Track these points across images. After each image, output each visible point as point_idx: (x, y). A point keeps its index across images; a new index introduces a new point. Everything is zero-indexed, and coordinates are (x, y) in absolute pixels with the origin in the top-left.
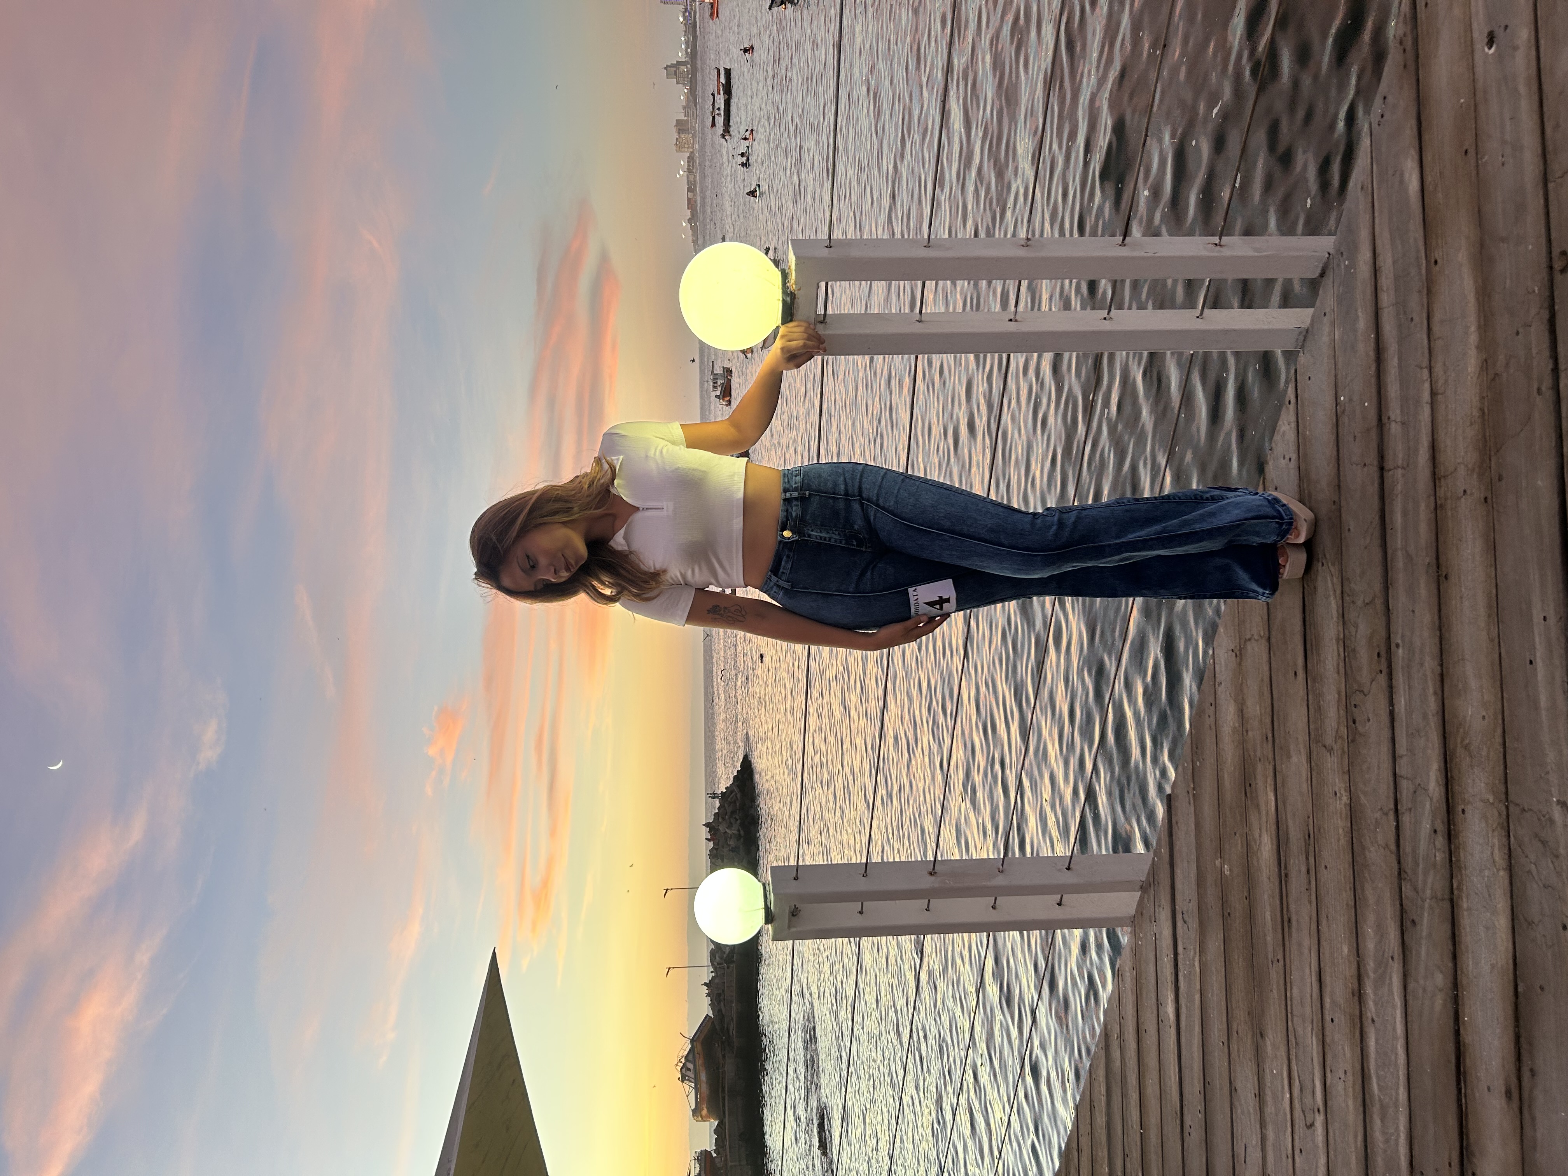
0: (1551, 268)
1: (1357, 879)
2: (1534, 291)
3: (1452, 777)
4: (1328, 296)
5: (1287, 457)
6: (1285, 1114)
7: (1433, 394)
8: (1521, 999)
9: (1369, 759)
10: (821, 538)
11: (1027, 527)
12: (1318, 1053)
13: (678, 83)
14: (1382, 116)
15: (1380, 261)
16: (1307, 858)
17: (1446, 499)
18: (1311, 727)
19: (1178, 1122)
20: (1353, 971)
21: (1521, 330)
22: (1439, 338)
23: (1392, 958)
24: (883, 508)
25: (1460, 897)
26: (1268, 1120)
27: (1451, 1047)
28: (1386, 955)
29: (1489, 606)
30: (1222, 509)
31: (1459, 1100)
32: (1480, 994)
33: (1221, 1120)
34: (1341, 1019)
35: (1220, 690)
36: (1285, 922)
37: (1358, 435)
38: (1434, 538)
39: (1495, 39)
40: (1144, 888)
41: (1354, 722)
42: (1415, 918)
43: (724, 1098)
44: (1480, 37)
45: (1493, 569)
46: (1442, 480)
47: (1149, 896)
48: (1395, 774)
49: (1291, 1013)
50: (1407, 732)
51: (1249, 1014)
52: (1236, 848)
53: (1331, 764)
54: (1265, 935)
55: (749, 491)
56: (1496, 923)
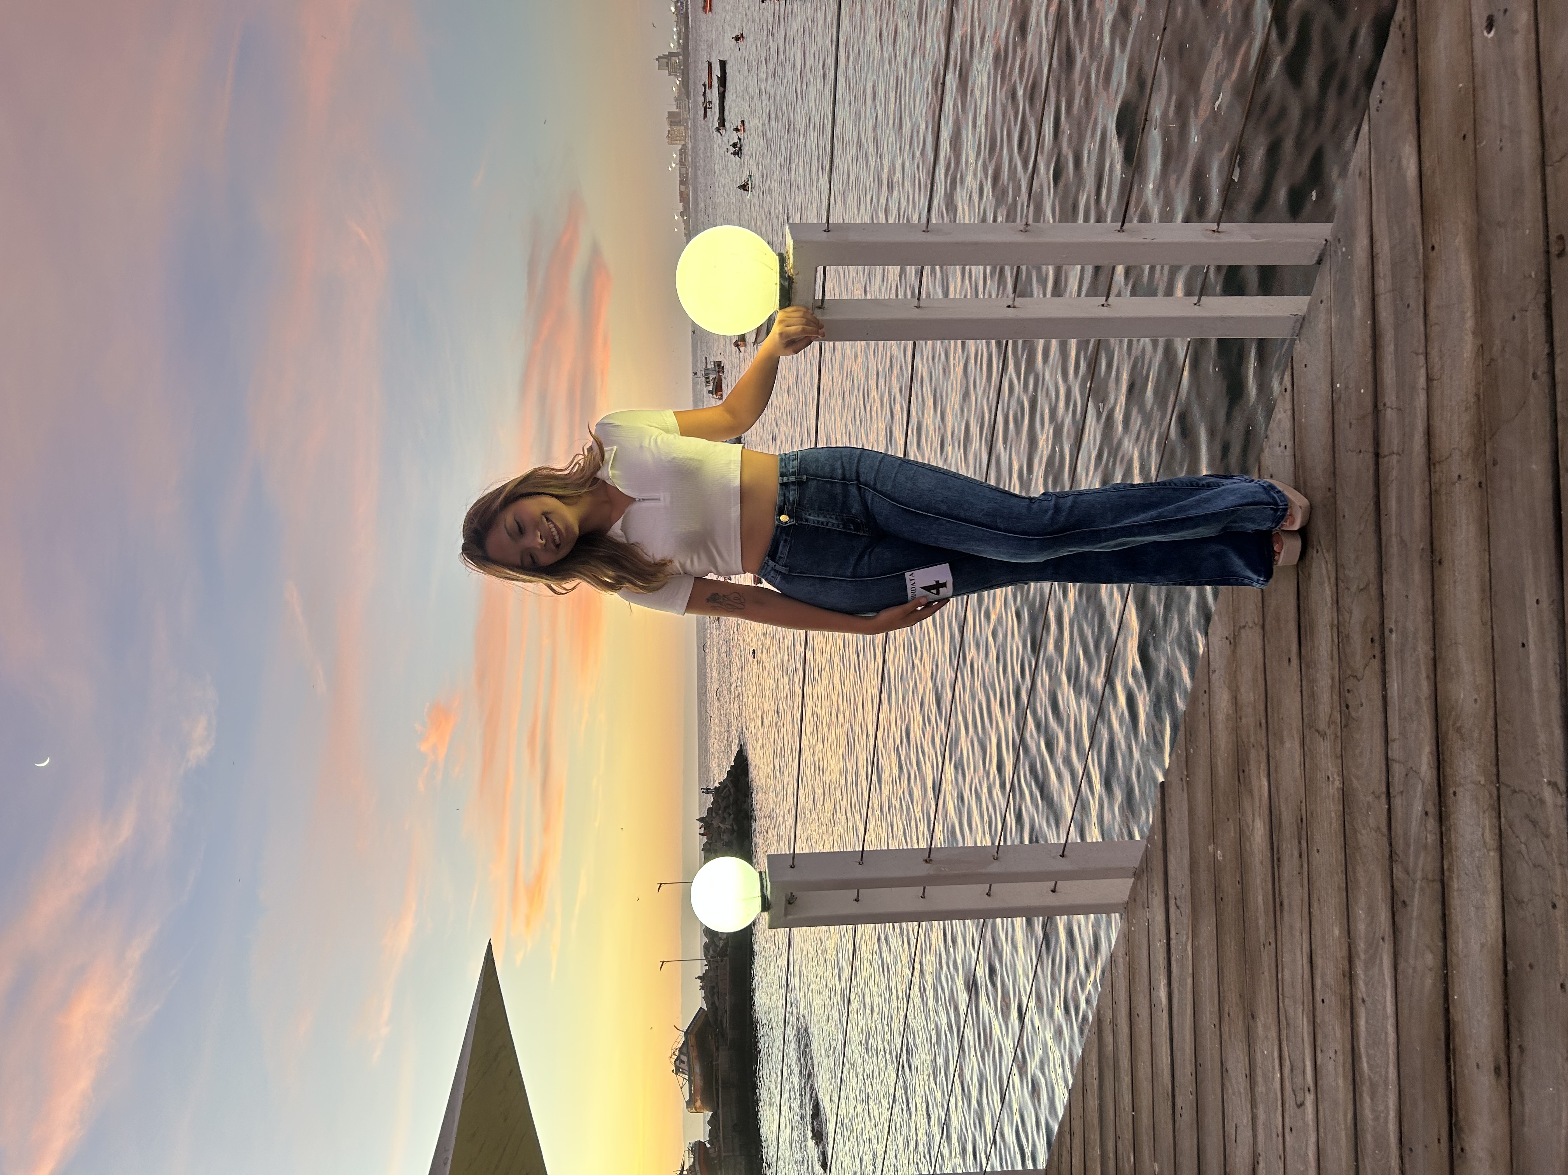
0: (1548, 252)
1: (1348, 861)
2: (1531, 276)
3: (1444, 760)
4: (1325, 285)
5: (1283, 445)
6: (1276, 1094)
7: (1429, 379)
8: (1510, 976)
9: (1362, 744)
10: (818, 522)
11: (1024, 511)
12: (1309, 1033)
13: (670, 74)
14: (1381, 102)
15: (1377, 246)
16: (1300, 843)
17: (1440, 485)
18: (1305, 713)
19: (1170, 1103)
20: (1345, 953)
21: (1517, 315)
22: (1436, 324)
23: (1383, 939)
24: (880, 492)
25: (1451, 878)
26: (1259, 1100)
27: (1441, 1024)
28: (1377, 935)
29: (1483, 591)
30: (1219, 494)
31: (1448, 1078)
32: (1470, 973)
33: (1212, 1100)
34: (1332, 1001)
35: (1214, 677)
36: (1277, 906)
37: (1354, 422)
38: (1428, 522)
39: (1495, 24)
40: (1137, 875)
41: (1347, 707)
42: (1406, 899)
43: (717, 1090)
44: (1479, 20)
45: (1487, 554)
46: (1437, 465)
47: (1142, 883)
48: (1387, 758)
49: (1283, 995)
50: (1400, 715)
51: (1240, 996)
52: (1229, 834)
53: (1325, 748)
54: (1257, 919)
55: (746, 478)
56: (1486, 903)
